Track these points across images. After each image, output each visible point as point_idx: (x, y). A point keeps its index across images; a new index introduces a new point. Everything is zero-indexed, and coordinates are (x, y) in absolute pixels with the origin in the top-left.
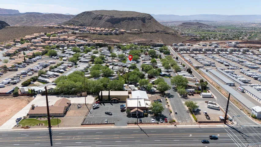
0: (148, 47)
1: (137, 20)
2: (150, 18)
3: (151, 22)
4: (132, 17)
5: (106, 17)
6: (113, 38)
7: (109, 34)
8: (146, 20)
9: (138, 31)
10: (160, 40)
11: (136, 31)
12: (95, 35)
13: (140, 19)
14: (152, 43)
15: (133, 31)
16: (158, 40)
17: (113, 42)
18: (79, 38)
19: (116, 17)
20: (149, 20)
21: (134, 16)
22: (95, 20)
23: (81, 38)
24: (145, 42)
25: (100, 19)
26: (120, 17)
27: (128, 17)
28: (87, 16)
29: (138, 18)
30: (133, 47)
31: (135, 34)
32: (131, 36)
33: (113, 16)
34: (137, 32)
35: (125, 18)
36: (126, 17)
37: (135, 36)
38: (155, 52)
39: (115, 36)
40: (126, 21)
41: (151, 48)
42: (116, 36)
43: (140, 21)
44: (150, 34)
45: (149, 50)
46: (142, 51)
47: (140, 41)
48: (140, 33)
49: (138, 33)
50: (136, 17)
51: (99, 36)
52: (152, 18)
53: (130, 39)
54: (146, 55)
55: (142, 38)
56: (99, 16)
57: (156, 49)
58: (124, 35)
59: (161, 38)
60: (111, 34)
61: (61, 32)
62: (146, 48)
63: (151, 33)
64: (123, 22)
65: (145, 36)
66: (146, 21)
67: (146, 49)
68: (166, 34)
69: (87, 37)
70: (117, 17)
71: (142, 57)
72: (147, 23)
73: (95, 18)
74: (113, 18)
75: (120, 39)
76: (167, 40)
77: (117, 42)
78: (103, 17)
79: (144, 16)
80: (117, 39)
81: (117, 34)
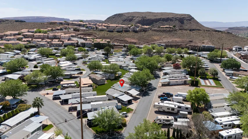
0: (183, 50)
1: (173, 21)
2: (190, 19)
3: (190, 23)
4: (168, 17)
5: (138, 19)
6: (128, 37)
7: (124, 31)
8: (185, 20)
9: (170, 28)
10: (207, 41)
11: (166, 27)
12: (103, 33)
13: (177, 20)
14: (191, 44)
15: (162, 28)
16: (203, 41)
17: (127, 42)
18: (79, 36)
19: (148, 18)
20: (189, 22)
21: (170, 17)
22: (125, 22)
23: (82, 36)
24: (179, 44)
25: (131, 20)
26: (153, 18)
27: (163, 18)
28: (118, 18)
29: (175, 18)
30: (154, 51)
31: (164, 31)
32: (158, 34)
33: (145, 17)
34: (168, 29)
35: (159, 19)
36: (161, 18)
37: (164, 35)
38: (200, 61)
39: (132, 34)
40: (159, 23)
41: (190, 53)
42: (134, 34)
43: (177, 22)
44: (188, 31)
45: (186, 56)
46: (168, 59)
47: (170, 41)
48: (172, 31)
49: (169, 31)
50: (173, 18)
51: (107, 34)
52: (193, 18)
53: (155, 38)
54: (177, 67)
55: (175, 38)
56: (130, 18)
57: (200, 56)
58: (147, 33)
59: (208, 38)
60: (127, 31)
61: (61, 28)
62: (179, 53)
63: (190, 30)
64: (157, 24)
65: (181, 35)
66: (185, 22)
67: (179, 55)
68: (217, 33)
69: (91, 35)
70: (150, 18)
71: (166, 74)
72: (186, 24)
73: (125, 20)
74: (145, 19)
75: (139, 39)
76: (219, 41)
77: (133, 43)
78: (134, 19)
79: (182, 17)
80: (134, 39)
81: (136, 32)
